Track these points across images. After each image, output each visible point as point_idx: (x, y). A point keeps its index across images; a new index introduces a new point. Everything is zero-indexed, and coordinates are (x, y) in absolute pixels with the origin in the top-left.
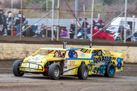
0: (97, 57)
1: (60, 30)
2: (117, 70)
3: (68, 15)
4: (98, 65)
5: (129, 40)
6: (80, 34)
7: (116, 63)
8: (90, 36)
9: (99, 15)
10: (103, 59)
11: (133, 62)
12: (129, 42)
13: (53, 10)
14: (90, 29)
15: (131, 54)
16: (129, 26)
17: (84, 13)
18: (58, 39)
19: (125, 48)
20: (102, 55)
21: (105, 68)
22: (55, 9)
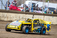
0: (36, 23)
2: (47, 31)
4: (37, 28)
7: (47, 27)
10: (40, 25)
20: (39, 22)
21: (40, 29)
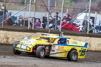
1: (35, 21)
3: (42, 9)
5: (91, 32)
6: (51, 25)
8: (60, 27)
9: (67, 10)
11: (94, 50)
12: (91, 34)
13: (30, 5)
14: (59, 21)
15: (92, 43)
16: (91, 20)
17: (56, 8)
18: (33, 29)
19: (88, 38)
22: (32, 4)
